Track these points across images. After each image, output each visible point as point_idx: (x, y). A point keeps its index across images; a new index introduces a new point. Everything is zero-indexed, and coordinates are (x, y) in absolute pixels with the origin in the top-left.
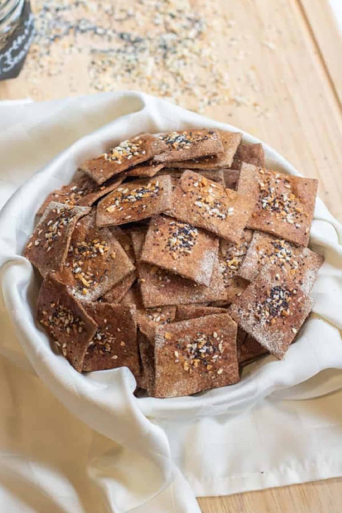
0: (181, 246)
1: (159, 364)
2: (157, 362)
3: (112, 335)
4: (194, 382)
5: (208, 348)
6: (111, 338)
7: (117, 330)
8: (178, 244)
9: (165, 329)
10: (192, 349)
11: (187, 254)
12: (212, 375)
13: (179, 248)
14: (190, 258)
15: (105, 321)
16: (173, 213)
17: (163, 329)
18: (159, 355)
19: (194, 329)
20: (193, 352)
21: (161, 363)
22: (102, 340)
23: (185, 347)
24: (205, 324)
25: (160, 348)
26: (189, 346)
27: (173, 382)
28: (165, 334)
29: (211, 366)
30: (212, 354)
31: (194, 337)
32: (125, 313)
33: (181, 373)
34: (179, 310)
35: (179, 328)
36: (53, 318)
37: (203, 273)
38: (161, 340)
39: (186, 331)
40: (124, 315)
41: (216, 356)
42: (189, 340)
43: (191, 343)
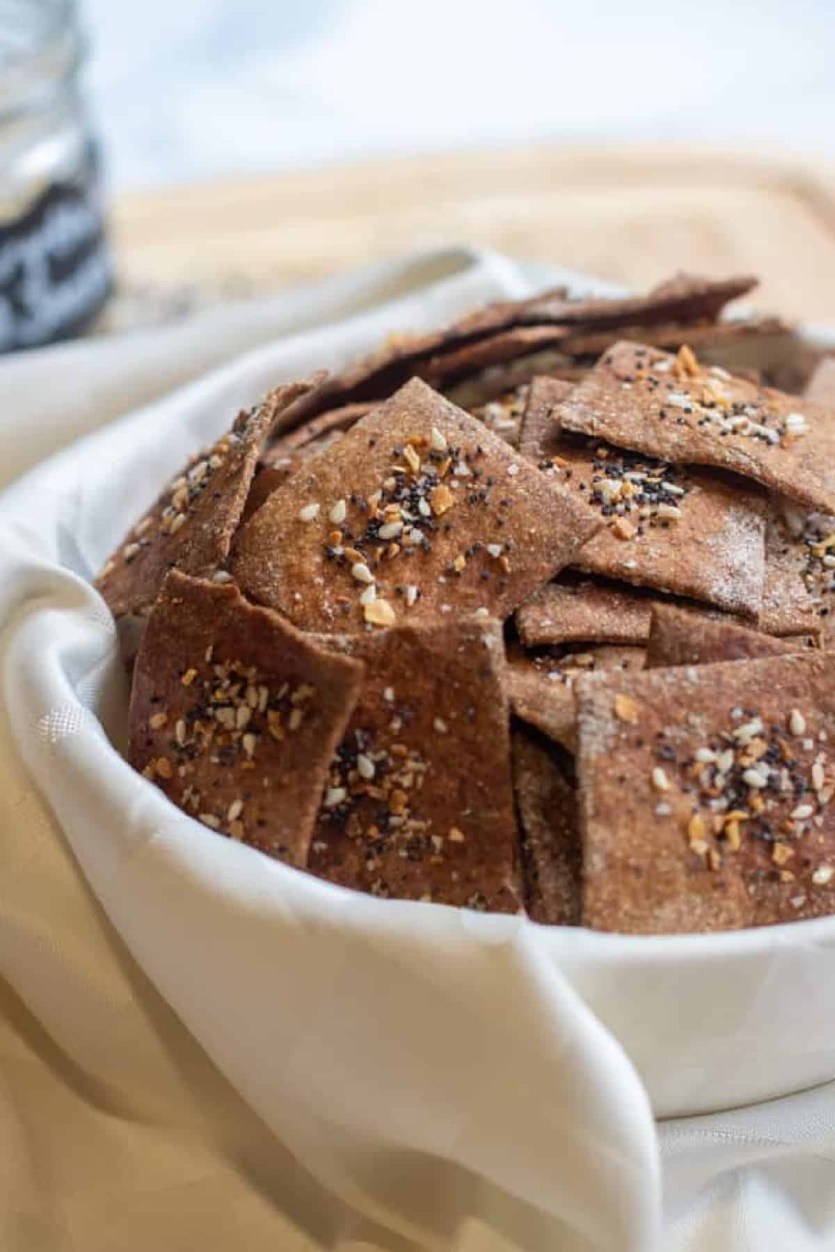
0: (640, 500)
1: (597, 814)
2: (589, 807)
3: (415, 754)
4: (728, 910)
5: (775, 772)
6: (411, 764)
7: (432, 728)
8: (629, 496)
9: (615, 686)
10: (714, 769)
11: (666, 523)
12: (795, 894)
13: (634, 506)
14: (681, 531)
15: (389, 694)
16: (595, 425)
17: (605, 686)
18: (594, 777)
19: (720, 693)
20: (720, 781)
21: (603, 815)
22: (377, 780)
23: (691, 761)
24: (758, 682)
25: (598, 753)
26: (705, 755)
27: (653, 900)
28: (614, 702)
29: (790, 852)
30: (790, 802)
31: (721, 723)
32: (461, 649)
33: (679, 865)
34: (661, 624)
35: (665, 689)
36: (189, 728)
37: (734, 573)
38: (601, 723)
39: (691, 699)
40: (460, 658)
41: (804, 810)
42: (704, 734)
43: (713, 748)
